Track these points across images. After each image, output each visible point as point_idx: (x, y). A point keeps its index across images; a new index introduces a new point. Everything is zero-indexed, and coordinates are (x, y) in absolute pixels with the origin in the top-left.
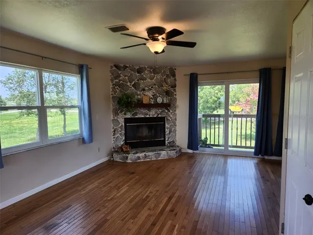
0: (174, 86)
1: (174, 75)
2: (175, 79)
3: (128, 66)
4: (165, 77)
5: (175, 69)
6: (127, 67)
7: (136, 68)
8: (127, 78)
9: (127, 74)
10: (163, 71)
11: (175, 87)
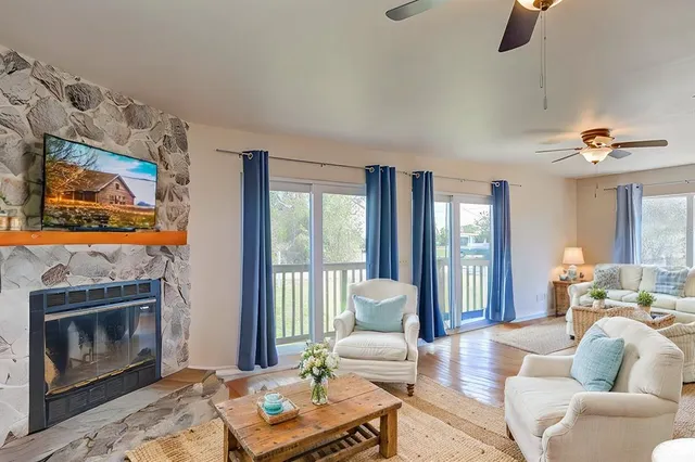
0: (183, 180)
1: (184, 147)
2: (187, 157)
3: (30, 60)
4: (160, 143)
5: (187, 127)
6: (25, 64)
7: (66, 83)
8: (21, 110)
9: (23, 96)
10: (154, 123)
11: (188, 181)
